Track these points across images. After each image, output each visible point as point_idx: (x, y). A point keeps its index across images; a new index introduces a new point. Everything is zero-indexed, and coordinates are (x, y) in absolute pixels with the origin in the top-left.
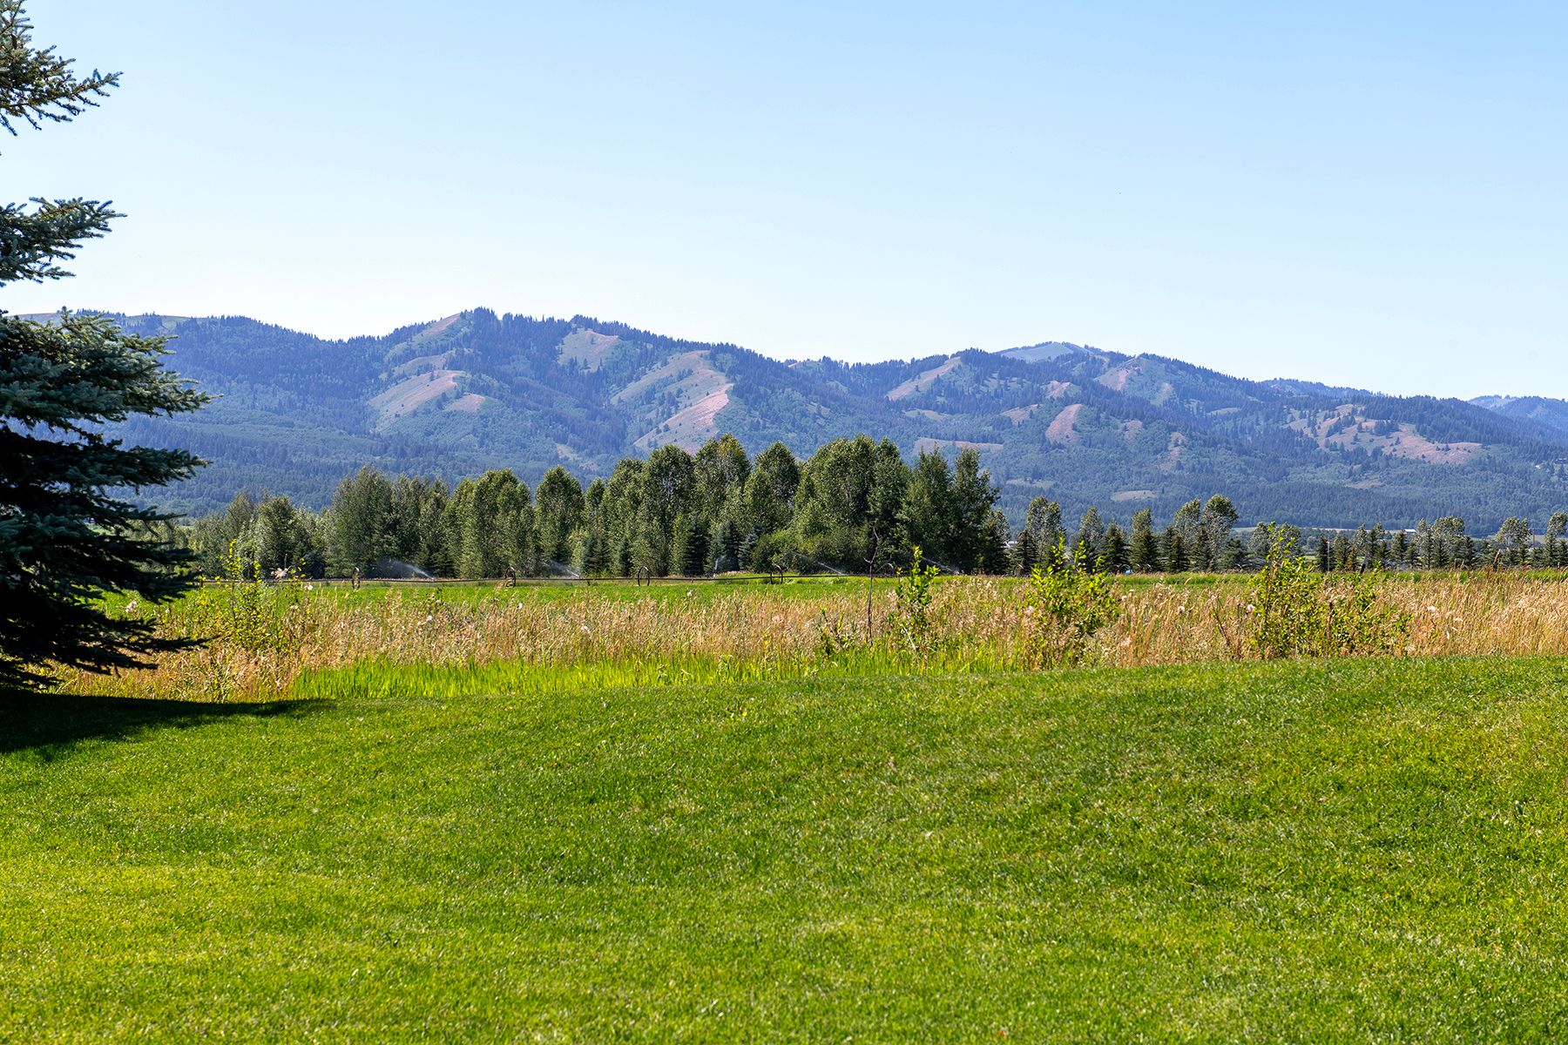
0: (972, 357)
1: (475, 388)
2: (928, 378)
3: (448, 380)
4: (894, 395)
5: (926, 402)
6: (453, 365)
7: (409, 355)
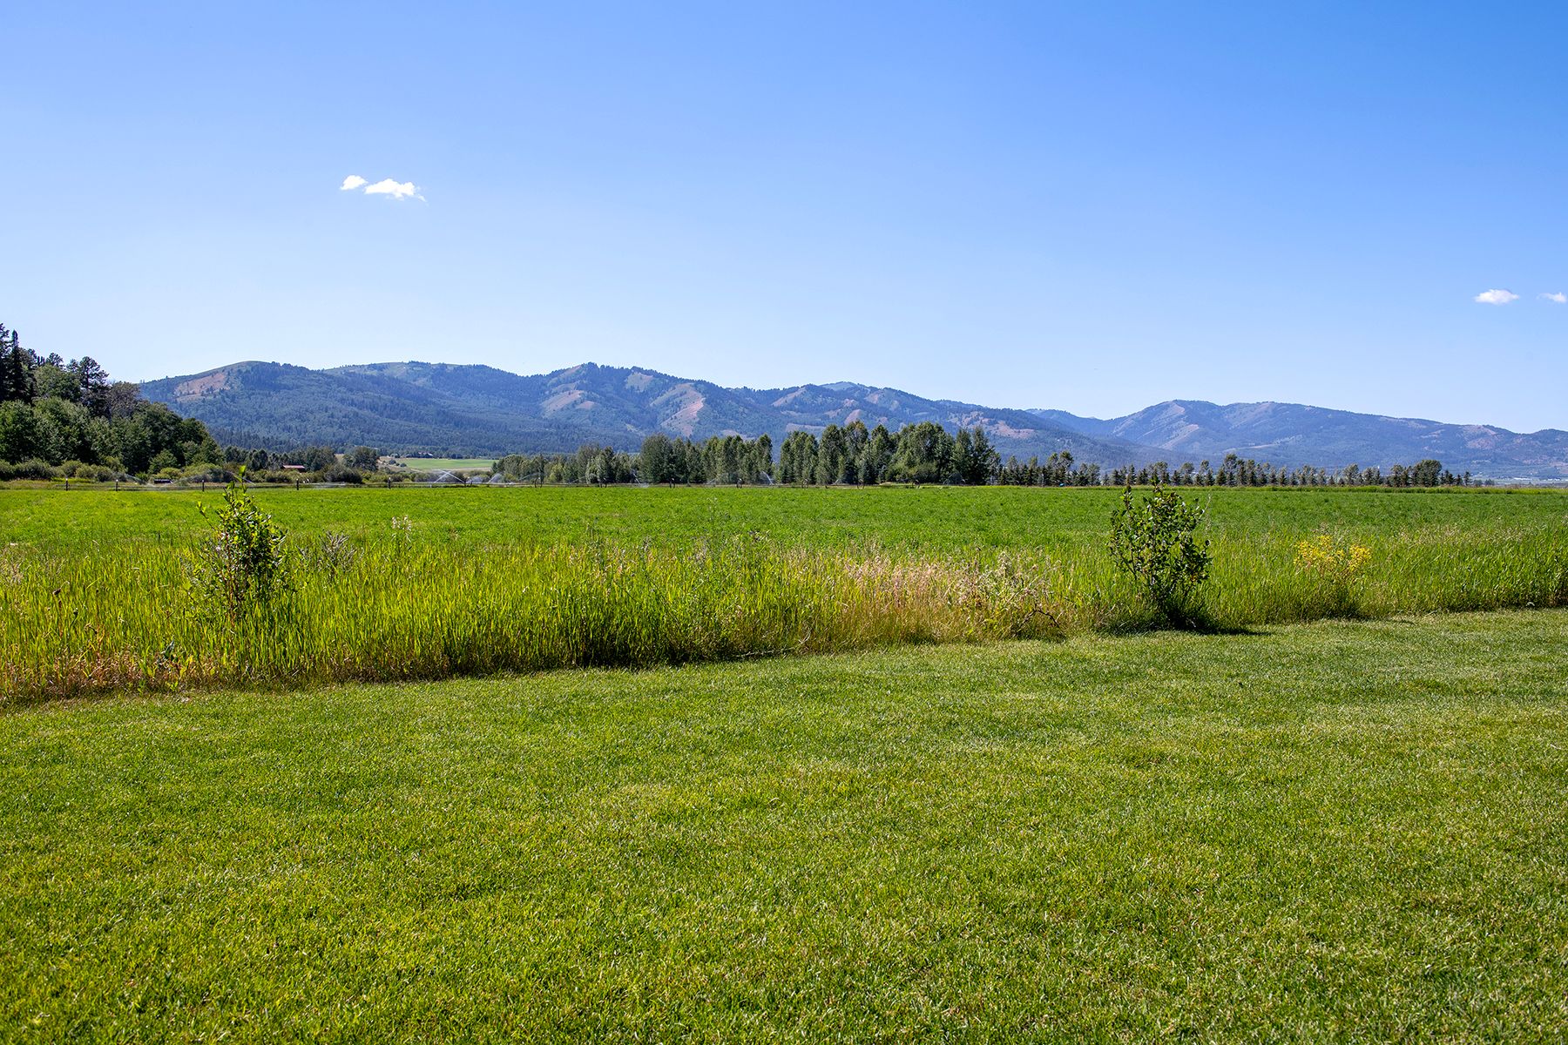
0: (810, 387)
1: (589, 398)
2: (790, 397)
3: (577, 394)
4: (776, 404)
5: (790, 407)
6: (578, 388)
7: (559, 383)
